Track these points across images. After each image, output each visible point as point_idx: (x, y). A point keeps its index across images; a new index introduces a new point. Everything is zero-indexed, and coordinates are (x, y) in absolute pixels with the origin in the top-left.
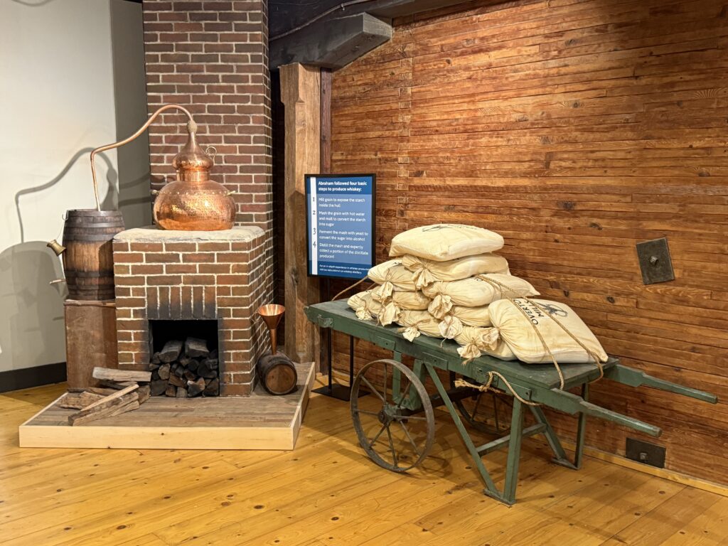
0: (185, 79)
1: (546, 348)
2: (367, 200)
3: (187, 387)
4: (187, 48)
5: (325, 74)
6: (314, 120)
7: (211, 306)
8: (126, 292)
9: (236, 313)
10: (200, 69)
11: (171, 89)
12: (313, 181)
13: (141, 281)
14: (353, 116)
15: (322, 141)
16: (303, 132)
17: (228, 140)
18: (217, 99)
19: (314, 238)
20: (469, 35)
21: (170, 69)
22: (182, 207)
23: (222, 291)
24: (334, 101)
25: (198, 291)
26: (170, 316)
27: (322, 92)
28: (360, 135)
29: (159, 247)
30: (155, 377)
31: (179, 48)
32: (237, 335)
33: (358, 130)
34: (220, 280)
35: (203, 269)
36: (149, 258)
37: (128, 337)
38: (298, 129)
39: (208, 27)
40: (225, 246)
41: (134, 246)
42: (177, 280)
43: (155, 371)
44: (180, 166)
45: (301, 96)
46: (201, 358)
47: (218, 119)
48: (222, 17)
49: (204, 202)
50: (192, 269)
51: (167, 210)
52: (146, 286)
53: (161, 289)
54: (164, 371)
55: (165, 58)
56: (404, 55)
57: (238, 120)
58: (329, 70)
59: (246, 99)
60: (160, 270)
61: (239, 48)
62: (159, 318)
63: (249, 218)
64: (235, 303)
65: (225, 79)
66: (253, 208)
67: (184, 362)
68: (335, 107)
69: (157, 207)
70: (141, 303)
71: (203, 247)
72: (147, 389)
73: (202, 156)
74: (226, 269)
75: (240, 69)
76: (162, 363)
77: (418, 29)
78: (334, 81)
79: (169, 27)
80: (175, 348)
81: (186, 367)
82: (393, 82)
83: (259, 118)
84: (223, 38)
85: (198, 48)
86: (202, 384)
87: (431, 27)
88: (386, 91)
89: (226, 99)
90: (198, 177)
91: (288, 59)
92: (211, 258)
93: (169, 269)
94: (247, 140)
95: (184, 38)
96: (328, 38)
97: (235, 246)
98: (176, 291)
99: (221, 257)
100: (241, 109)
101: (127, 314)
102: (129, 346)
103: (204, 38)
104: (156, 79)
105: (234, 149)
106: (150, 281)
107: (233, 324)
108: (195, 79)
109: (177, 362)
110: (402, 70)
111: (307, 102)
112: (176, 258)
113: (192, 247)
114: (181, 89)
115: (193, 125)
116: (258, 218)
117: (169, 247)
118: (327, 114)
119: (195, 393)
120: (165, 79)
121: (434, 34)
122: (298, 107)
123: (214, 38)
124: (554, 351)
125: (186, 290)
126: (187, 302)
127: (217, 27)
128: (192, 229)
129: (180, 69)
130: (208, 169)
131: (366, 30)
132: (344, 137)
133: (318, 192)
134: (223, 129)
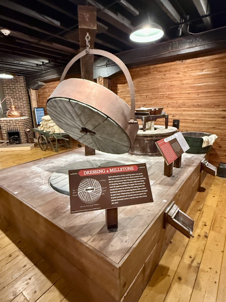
0: (11, 92)
1: (60, 131)
2: (43, 112)
3: (15, 143)
4: (10, 87)
5: (36, 90)
6: (35, 98)
7: (17, 130)
8: (3, 128)
9: (22, 131)
10: (13, 90)
11: (9, 94)
12: (35, 109)
13: (5, 126)
14: (41, 97)
15: (37, 102)
16: (33, 100)
17: (20, 102)
18: (17, 95)
19: (37, 118)
20: (54, 85)
21: (8, 90)
22: (11, 114)
23: (19, 127)
24: (38, 95)
25: (15, 127)
26: (11, 132)
27: (36, 93)
28: (43, 101)
29: (7, 121)
30: (10, 141)
31: (9, 87)
32: (22, 134)
33: (42, 100)
34: (19, 125)
35: (15, 124)
36: (6, 122)
37: (4, 135)
38: (32, 100)
39: (14, 83)
40: (18, 120)
41: (3, 121)
42: (11, 126)
43: (10, 140)
44: (10, 107)
45: (32, 94)
46: (17, 138)
47: (18, 99)
48: (16, 81)
49: (15, 113)
50: (13, 124)
51: (9, 114)
52: (6, 127)
53: (9, 127)
54: (11, 140)
55: (7, 88)
56: (47, 88)
57: (21, 99)
58: (37, 90)
59: (22, 95)
60: (8, 124)
61: (20, 86)
62: (9, 132)
63: (25, 115)
64: (21, 129)
65: (18, 92)
66: (26, 114)
67: (14, 139)
68: (39, 96)
69: (7, 114)
70: (6, 130)
71: (15, 120)
72: (9, 143)
73: (14, 105)
74: (19, 124)
75: (20, 90)
76: (11, 139)
77: (48, 84)
78: (38, 92)
79: (7, 83)
80: (13, 137)
81: (15, 140)
82: (46, 92)
83: (25, 98)
84: (17, 85)
85: (13, 87)
86: (18, 142)
87: (50, 84)
88: (45, 94)
89: (19, 95)
90: (14, 109)
91: (29, 88)
92: (16, 122)
93: (10, 124)
94: (23, 102)
95: (10, 85)
96: (34, 85)
97: (20, 120)
98: (11, 128)
99: (18, 122)
100: (22, 97)
101: (4, 132)
102: (5, 137)
103: (14, 85)
104: (6, 92)
105: (21, 104)
106: (7, 126)
107: (22, 132)
108: (13, 92)
109: (13, 139)
110: (47, 90)
111: (33, 95)
112: (10, 122)
113: (13, 120)
114: (10, 94)
115: (12, 100)
116: (27, 115)
117: (9, 120)
118: (37, 97)
119: (17, 144)
120: (7, 92)
121: (50, 85)
122: (32, 96)
123: (15, 85)
124: (61, 132)
125: (13, 127)
126: (13, 129)
127: (15, 83)
128: (13, 117)
129: (10, 90)
130: (15, 107)
131: (39, 84)
132: (41, 101)
133: (36, 111)
134: (19, 100)
